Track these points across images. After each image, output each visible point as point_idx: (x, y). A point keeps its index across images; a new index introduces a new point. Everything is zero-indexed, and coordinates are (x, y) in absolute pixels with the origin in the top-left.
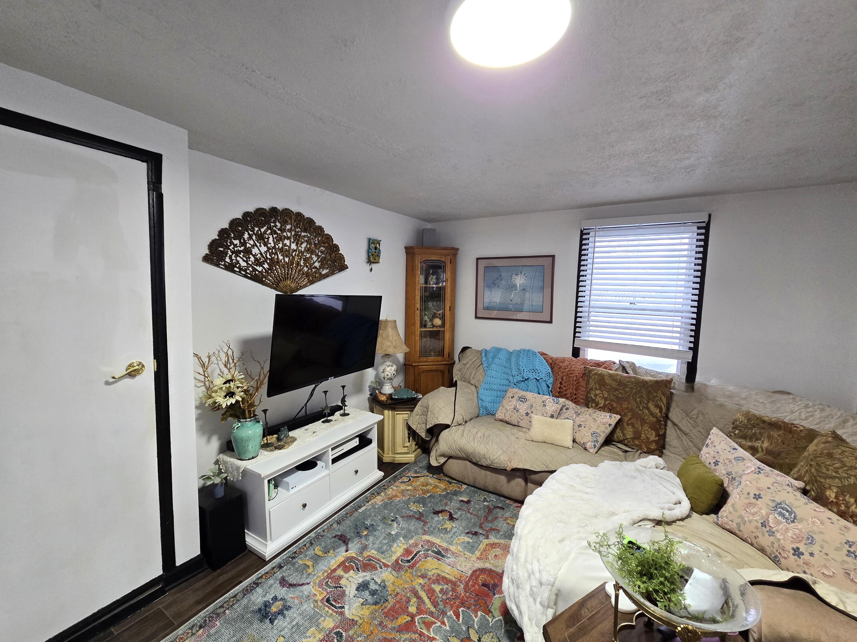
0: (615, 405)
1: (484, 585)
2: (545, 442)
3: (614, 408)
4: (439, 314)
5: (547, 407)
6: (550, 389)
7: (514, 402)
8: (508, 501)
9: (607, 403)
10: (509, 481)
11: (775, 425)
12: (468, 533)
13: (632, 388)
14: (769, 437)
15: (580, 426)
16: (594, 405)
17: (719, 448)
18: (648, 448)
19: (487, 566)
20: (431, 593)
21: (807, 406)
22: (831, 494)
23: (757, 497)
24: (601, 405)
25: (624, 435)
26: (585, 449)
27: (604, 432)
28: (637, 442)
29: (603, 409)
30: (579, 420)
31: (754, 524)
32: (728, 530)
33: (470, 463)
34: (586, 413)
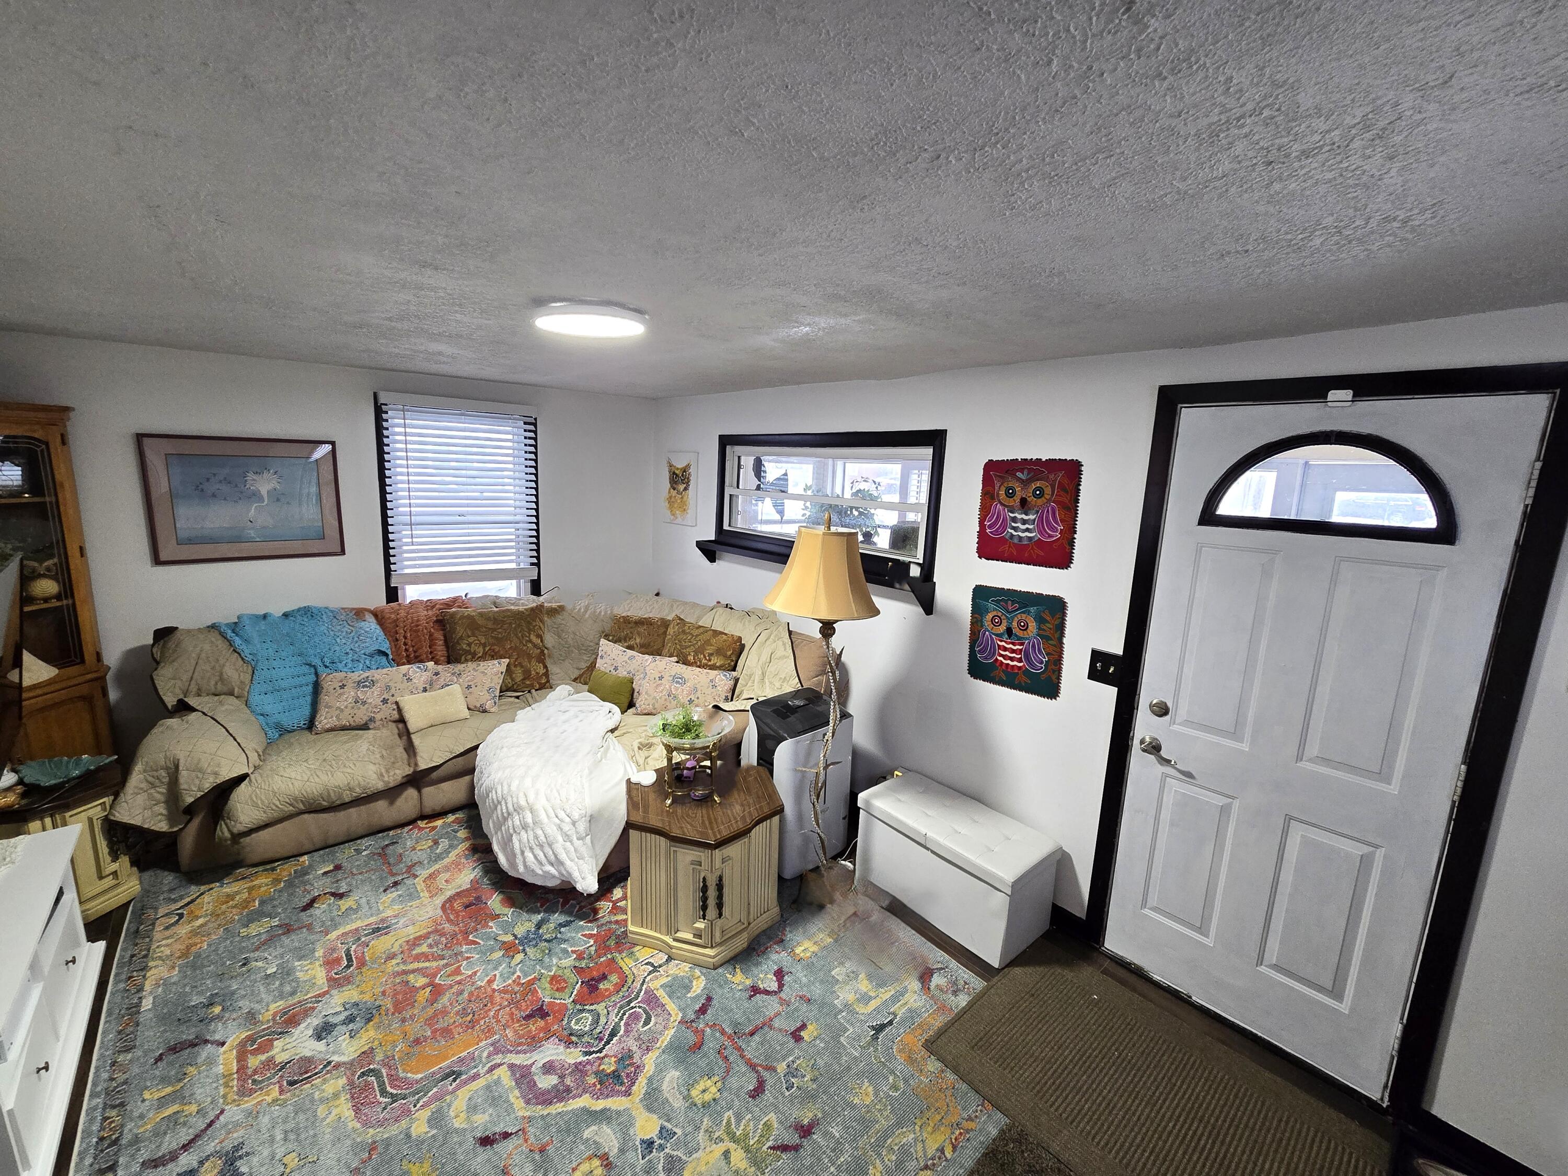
0: (497, 648)
1: (467, 907)
2: (432, 726)
3: (496, 653)
4: (48, 569)
5: (414, 681)
6: (391, 657)
7: (350, 693)
8: (391, 833)
9: (487, 649)
10: (392, 803)
11: (640, 622)
12: (385, 891)
13: (510, 624)
14: (639, 634)
15: (469, 687)
16: (470, 657)
17: (613, 656)
18: (540, 684)
19: (449, 894)
20: (425, 957)
21: (647, 601)
22: (691, 658)
23: (661, 678)
24: (480, 655)
25: (513, 680)
26: (485, 711)
27: (497, 682)
28: (528, 683)
29: (483, 658)
30: (466, 679)
31: (663, 698)
32: (645, 714)
33: (312, 815)
34: (468, 670)
